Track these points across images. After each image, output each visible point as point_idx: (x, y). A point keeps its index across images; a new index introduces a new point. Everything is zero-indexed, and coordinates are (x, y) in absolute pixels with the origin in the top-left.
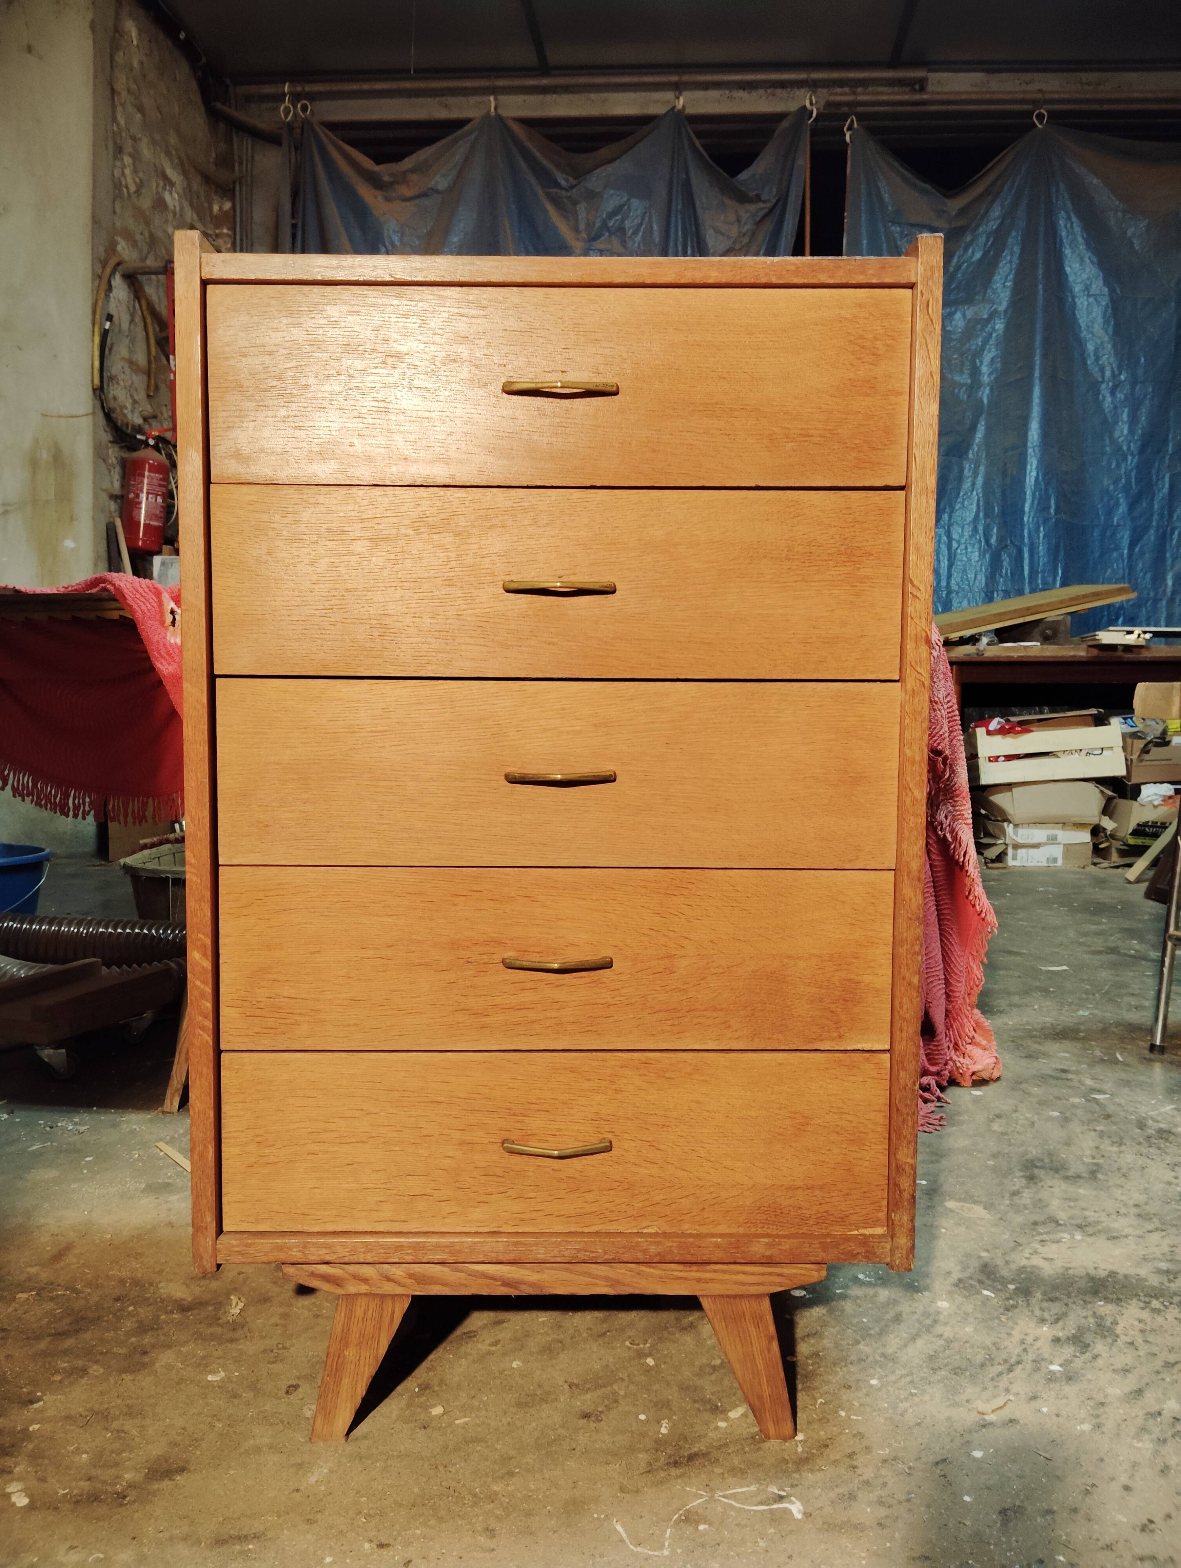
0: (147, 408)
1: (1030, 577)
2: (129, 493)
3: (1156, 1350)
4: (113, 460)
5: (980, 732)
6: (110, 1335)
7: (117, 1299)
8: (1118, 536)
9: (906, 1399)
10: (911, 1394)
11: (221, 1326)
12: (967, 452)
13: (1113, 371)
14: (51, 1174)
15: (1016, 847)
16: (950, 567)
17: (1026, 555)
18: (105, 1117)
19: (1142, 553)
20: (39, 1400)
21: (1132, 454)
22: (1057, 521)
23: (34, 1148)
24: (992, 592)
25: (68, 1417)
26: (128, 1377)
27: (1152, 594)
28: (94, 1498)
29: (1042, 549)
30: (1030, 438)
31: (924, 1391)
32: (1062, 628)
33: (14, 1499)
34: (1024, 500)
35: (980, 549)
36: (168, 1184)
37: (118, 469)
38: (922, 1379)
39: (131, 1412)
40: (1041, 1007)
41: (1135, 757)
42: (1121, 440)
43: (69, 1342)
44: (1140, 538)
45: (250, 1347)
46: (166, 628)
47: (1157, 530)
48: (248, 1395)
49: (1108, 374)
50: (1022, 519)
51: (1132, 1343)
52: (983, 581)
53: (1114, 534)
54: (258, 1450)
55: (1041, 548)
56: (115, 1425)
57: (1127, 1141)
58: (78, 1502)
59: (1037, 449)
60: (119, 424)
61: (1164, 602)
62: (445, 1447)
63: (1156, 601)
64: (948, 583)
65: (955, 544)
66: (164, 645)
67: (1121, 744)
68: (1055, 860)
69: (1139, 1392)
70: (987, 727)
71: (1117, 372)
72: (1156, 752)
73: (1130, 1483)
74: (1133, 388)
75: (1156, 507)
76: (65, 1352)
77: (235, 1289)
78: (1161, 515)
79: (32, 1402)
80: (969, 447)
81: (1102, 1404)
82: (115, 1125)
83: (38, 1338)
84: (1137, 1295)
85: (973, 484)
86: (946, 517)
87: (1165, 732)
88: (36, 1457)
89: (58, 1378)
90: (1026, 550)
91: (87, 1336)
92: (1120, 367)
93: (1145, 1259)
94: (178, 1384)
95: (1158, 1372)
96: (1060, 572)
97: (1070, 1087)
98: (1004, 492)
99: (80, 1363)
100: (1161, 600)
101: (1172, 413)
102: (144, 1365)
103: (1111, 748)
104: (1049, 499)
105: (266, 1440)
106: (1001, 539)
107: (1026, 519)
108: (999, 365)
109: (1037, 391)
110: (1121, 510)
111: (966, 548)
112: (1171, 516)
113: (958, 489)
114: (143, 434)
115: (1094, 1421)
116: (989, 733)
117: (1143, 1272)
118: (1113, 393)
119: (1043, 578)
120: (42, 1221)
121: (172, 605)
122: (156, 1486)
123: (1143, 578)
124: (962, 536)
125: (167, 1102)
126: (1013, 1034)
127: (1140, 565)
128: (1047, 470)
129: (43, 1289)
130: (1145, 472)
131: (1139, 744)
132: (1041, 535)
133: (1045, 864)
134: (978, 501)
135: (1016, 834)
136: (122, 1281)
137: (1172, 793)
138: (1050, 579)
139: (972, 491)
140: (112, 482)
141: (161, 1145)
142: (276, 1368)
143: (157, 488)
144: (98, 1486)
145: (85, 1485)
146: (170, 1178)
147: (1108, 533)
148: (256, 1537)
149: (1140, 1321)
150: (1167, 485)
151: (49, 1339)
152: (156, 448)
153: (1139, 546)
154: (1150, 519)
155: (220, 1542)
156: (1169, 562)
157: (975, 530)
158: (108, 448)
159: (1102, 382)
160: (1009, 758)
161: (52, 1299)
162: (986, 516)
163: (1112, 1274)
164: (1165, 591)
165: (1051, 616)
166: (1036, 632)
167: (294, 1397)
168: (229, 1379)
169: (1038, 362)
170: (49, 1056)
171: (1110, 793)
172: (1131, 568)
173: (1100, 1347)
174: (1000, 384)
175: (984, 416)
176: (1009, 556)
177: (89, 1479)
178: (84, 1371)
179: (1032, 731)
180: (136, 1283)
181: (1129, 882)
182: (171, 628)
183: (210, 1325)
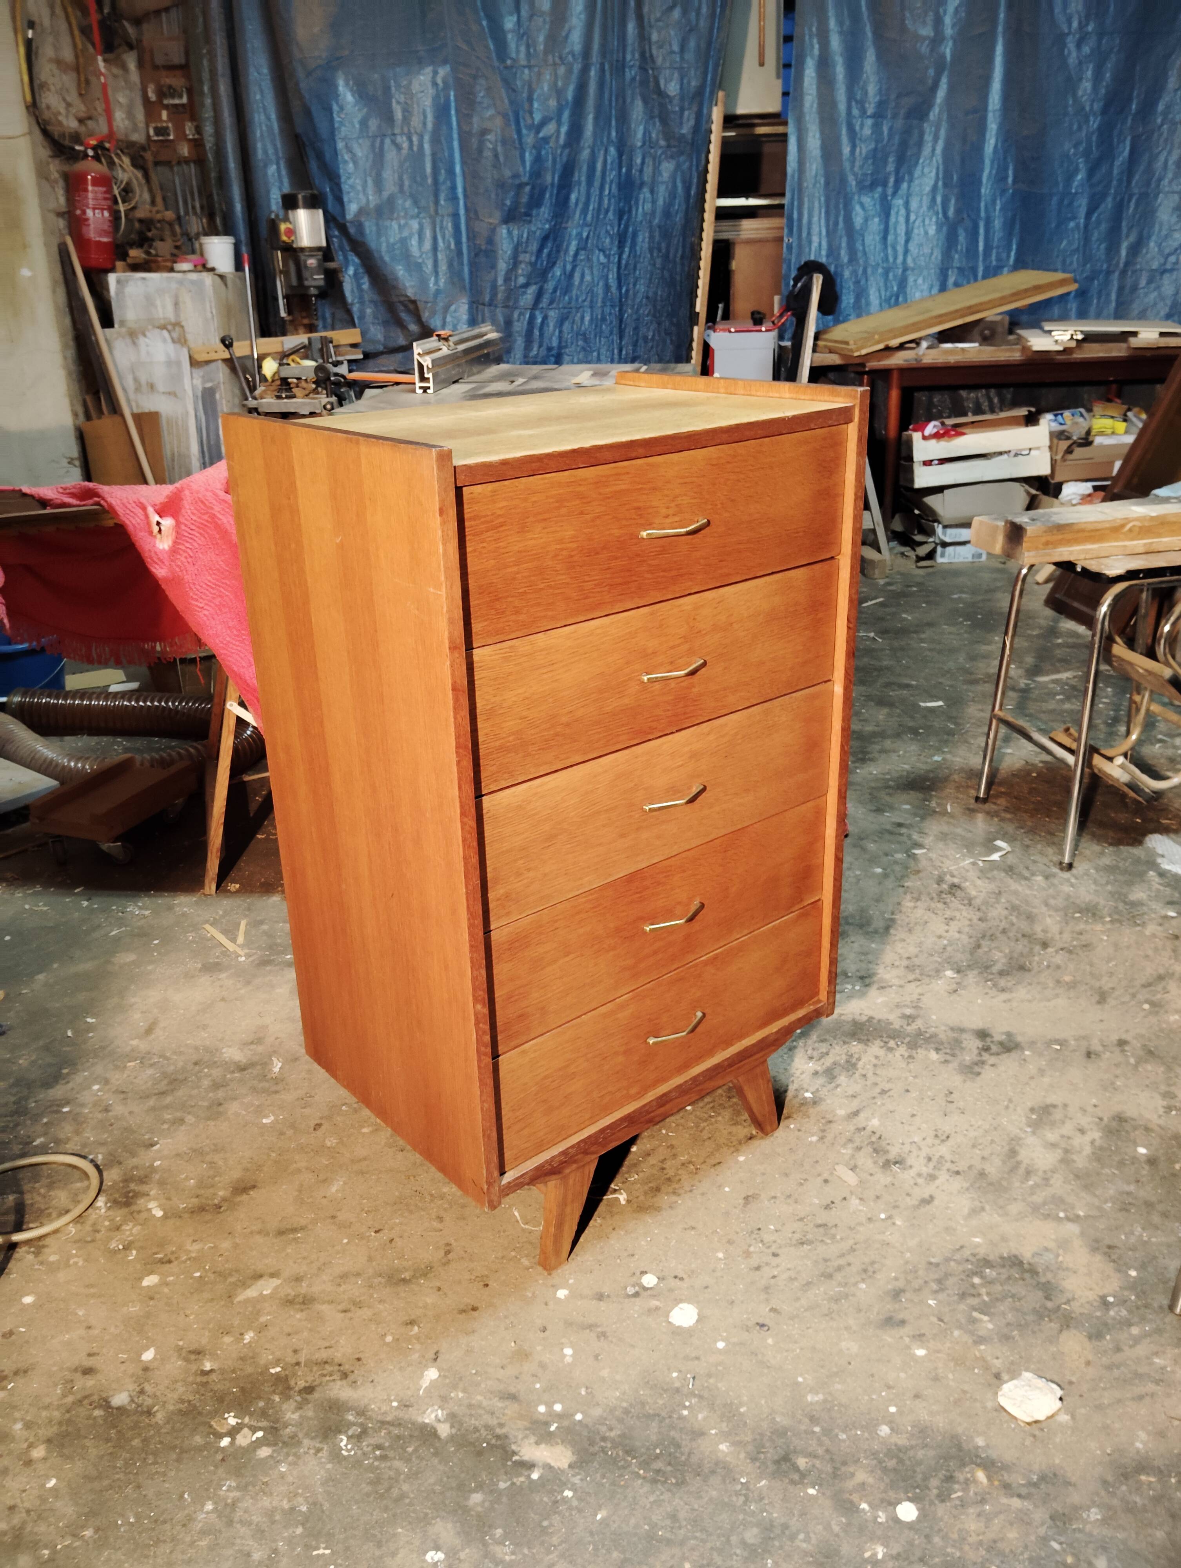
0: (80, 108)
1: (985, 250)
2: (76, 209)
3: (878, 1080)
4: (55, 175)
5: (916, 436)
6: (195, 1092)
7: (196, 1064)
8: (1076, 204)
9: (706, 1120)
10: (711, 1116)
11: (267, 1081)
12: (927, 114)
13: (1080, 23)
14: (130, 957)
15: (944, 545)
16: (907, 241)
17: (982, 231)
18: (162, 900)
19: (1098, 222)
20: (156, 1143)
21: (1095, 114)
22: (1013, 195)
23: (113, 933)
24: (947, 269)
25: (178, 1155)
26: (211, 1123)
27: (1105, 266)
28: (202, 1209)
29: (997, 224)
30: (991, 101)
31: (719, 1114)
32: (1000, 329)
33: (154, 1212)
34: (982, 170)
35: (937, 223)
36: (217, 964)
37: (61, 183)
38: (720, 1105)
39: (217, 1150)
40: (905, 752)
41: (1059, 457)
42: (1084, 99)
43: (168, 1099)
44: (1096, 208)
45: (288, 1097)
46: (155, 537)
47: (1115, 198)
48: (290, 1133)
49: (1075, 24)
50: (979, 190)
51: (864, 1076)
52: (940, 257)
53: (1071, 204)
54: (299, 1171)
55: (996, 222)
56: (208, 1158)
57: (923, 898)
58: (192, 1212)
59: (998, 114)
60: (56, 137)
61: (1117, 274)
62: (415, 1164)
63: (1109, 273)
64: (905, 260)
65: (913, 217)
66: (156, 553)
67: (1048, 443)
68: (980, 555)
69: (856, 1113)
70: (923, 431)
71: (1084, 23)
72: (1079, 452)
73: (829, 1178)
74: (1099, 41)
75: (1115, 172)
76: (167, 1107)
77: (275, 1052)
78: (1120, 181)
79: (152, 1145)
80: (930, 106)
81: (830, 1122)
82: (170, 908)
83: (148, 1097)
84: (881, 1036)
85: (934, 150)
86: (905, 185)
87: (1088, 432)
88: (162, 1183)
89: (166, 1126)
90: (982, 225)
91: (180, 1093)
92: (1088, 17)
93: (898, 1006)
94: (245, 1126)
95: (874, 1098)
96: (1014, 247)
97: (899, 843)
98: (963, 161)
99: (179, 1114)
100: (1114, 272)
101: (1138, 68)
102: (220, 1114)
103: (1038, 448)
104: (1006, 169)
105: (303, 1164)
106: (958, 211)
107: (983, 191)
108: (963, 14)
109: (999, 49)
110: (1079, 177)
111: (923, 221)
112: (1129, 182)
113: (918, 155)
114: (81, 144)
115: (821, 1134)
116: (925, 438)
117: (892, 1017)
118: (1079, 46)
119: (997, 253)
120: (133, 1000)
121: (157, 518)
122: (238, 1199)
123: (1098, 249)
124: (921, 207)
125: (207, 888)
126: (873, 785)
127: (1096, 235)
128: (1007, 135)
129: (143, 1058)
130: (1106, 135)
131: (1064, 445)
132: (998, 208)
133: (970, 559)
134: (938, 169)
135: (945, 534)
136: (196, 1048)
137: (1090, 491)
138: (1004, 255)
139: (931, 160)
140: (57, 199)
141: (207, 926)
142: (307, 1111)
143: (103, 202)
144: (204, 1201)
145: (195, 1201)
146: (218, 957)
147: (1066, 202)
148: (302, 1228)
149: (877, 1057)
150: (1128, 149)
151: (154, 1097)
152: (97, 158)
153: (1096, 215)
154: (1108, 186)
155: (281, 1233)
156: (1124, 230)
157: (933, 200)
158: (48, 164)
159: (1068, 34)
160: (942, 461)
161: (151, 1065)
162: (945, 185)
163: (871, 1019)
164: (1118, 263)
165: (990, 315)
166: (976, 331)
167: (319, 1133)
168: (276, 1120)
169: (1002, 16)
170: (109, 847)
171: (1034, 492)
172: (1087, 239)
173: (842, 1079)
174: (963, 37)
175: (946, 73)
176: (966, 230)
177: (197, 1197)
178: (182, 1121)
179: (963, 434)
180: (207, 1049)
181: (1038, 583)
182: (159, 536)
183: (260, 1081)
